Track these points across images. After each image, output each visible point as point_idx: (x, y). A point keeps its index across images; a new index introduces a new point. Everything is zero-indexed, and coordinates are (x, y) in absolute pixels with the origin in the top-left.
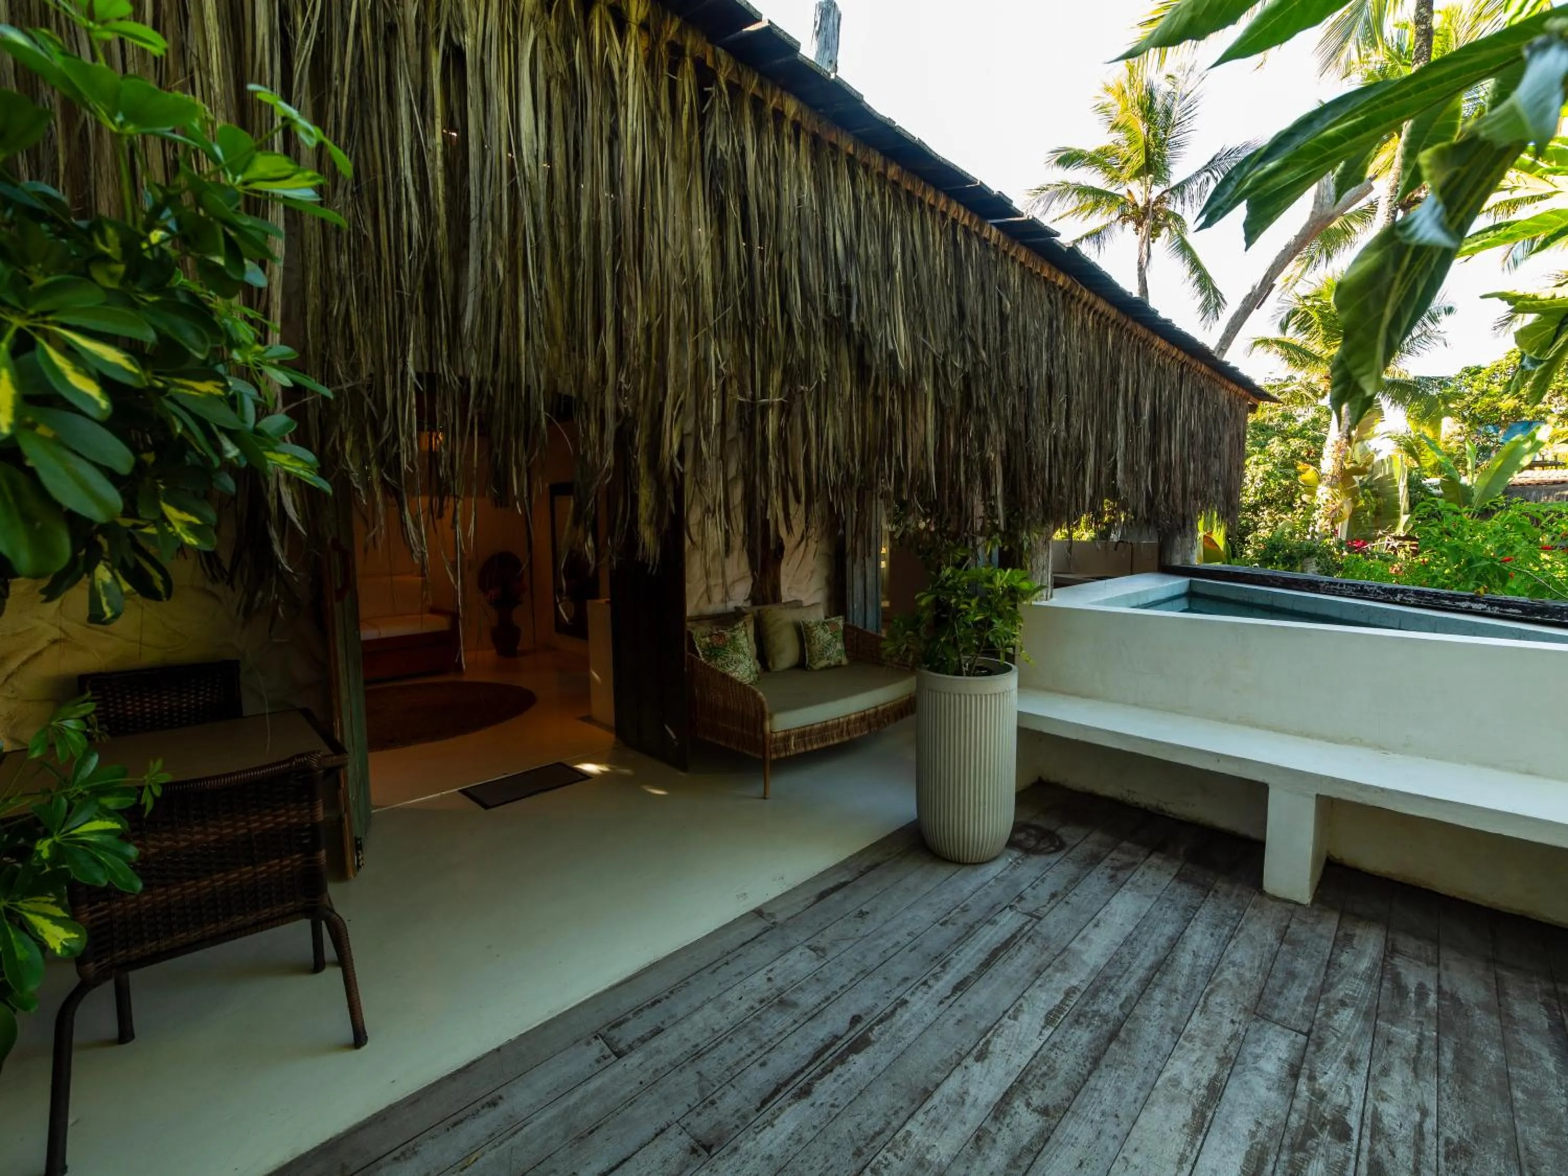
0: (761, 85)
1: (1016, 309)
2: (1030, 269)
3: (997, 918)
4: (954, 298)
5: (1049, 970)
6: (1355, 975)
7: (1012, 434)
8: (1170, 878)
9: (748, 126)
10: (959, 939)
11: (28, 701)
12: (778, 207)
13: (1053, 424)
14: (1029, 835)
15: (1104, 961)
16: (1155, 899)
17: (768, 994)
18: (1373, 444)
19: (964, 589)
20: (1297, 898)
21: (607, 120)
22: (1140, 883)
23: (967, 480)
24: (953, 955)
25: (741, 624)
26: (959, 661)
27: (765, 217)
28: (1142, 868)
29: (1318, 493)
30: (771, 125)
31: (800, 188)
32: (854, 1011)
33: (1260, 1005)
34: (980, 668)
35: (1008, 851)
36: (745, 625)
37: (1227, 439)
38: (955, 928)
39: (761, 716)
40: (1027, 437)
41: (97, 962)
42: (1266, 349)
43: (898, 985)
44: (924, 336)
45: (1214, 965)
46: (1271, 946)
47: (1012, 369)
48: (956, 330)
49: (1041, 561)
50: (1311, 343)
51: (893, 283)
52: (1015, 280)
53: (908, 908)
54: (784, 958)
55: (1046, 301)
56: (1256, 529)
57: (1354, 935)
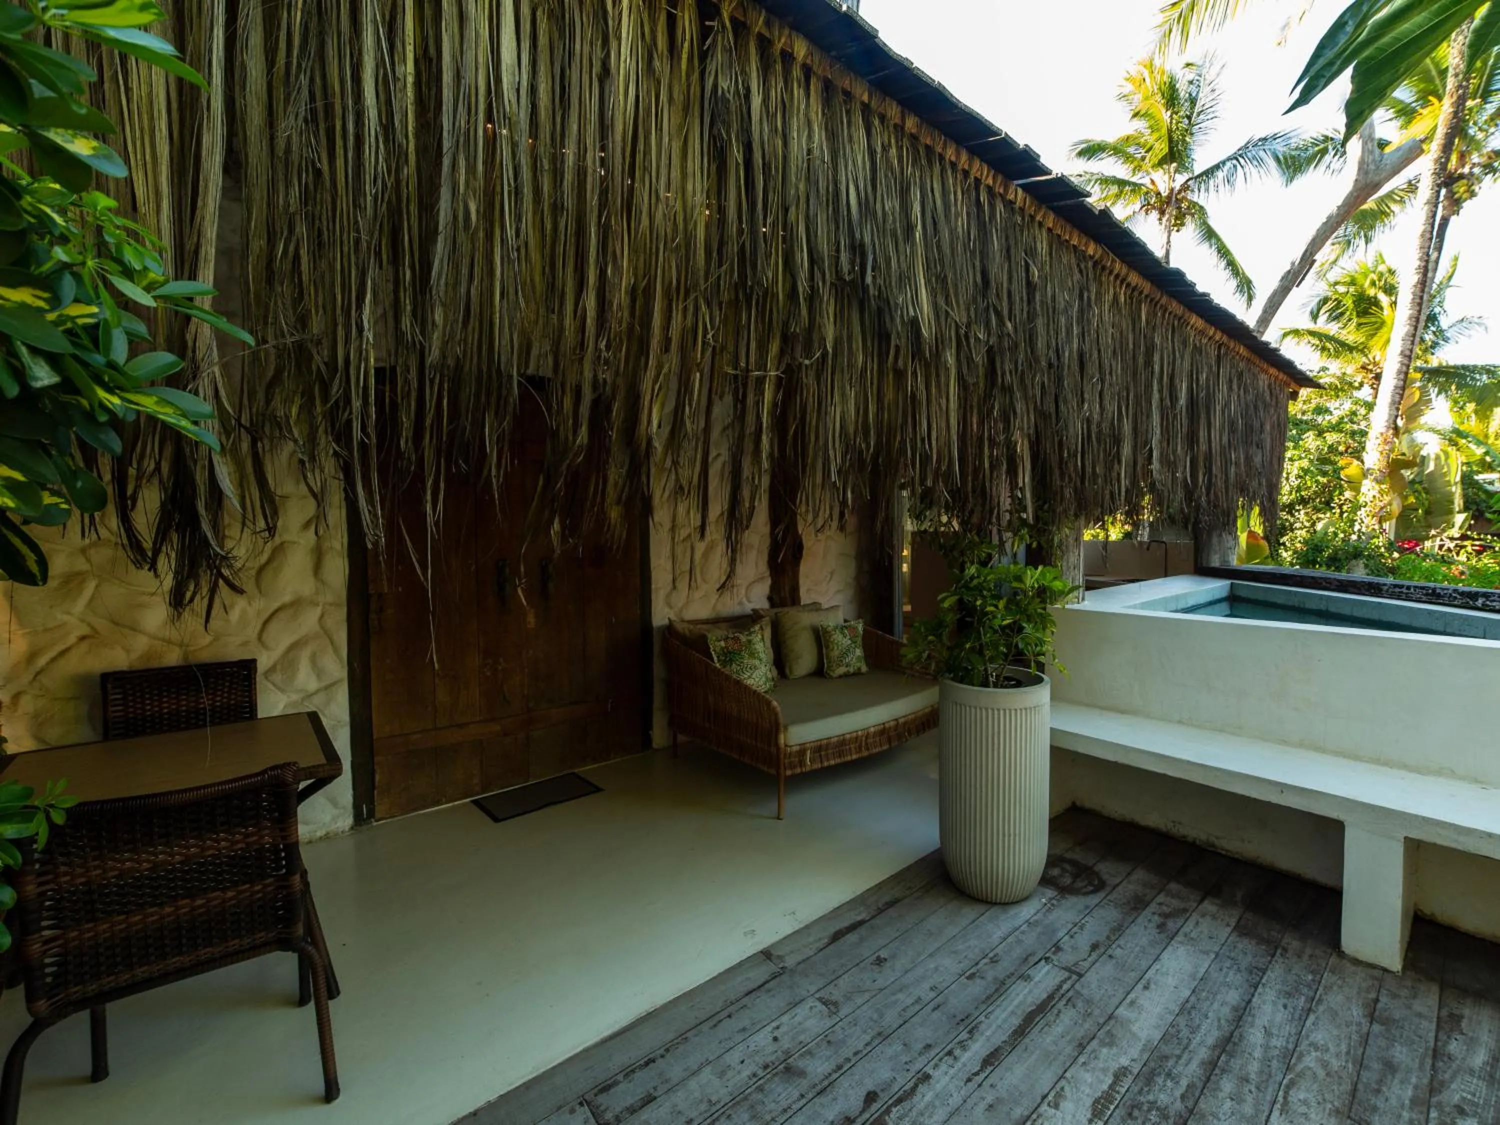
0: (768, 24)
1: (1044, 278)
2: (1059, 236)
3: (1029, 972)
4: (978, 263)
5: (1095, 1043)
6: (1472, 1072)
7: (1042, 414)
8: (1229, 929)
9: (754, 68)
10: (988, 998)
11: (56, 699)
12: (785, 158)
13: (1086, 406)
14: (1064, 870)
15: (1157, 1035)
16: (1213, 956)
17: (773, 1058)
18: (1420, 436)
19: (990, 590)
20: (1385, 963)
21: (598, 53)
22: (1193, 935)
23: (992, 467)
24: (982, 1018)
25: (757, 628)
26: (986, 670)
27: (770, 169)
28: (1195, 917)
29: (1363, 489)
30: (779, 67)
31: (810, 137)
32: (870, 1085)
33: (1355, 1107)
34: (1008, 679)
35: (1041, 889)
36: (761, 628)
37: (1268, 427)
38: (983, 982)
39: (775, 728)
40: (1058, 420)
41: (49, 999)
42: (1296, 339)
43: (920, 1054)
44: (947, 304)
45: (1291, 1046)
46: (1359, 1024)
47: (1041, 343)
48: (980, 299)
49: (1072, 559)
50: (1344, 332)
51: (913, 244)
52: (1042, 247)
53: (931, 955)
54: (793, 1012)
55: (1076, 271)
56: (1292, 530)
57: (1461, 1017)
